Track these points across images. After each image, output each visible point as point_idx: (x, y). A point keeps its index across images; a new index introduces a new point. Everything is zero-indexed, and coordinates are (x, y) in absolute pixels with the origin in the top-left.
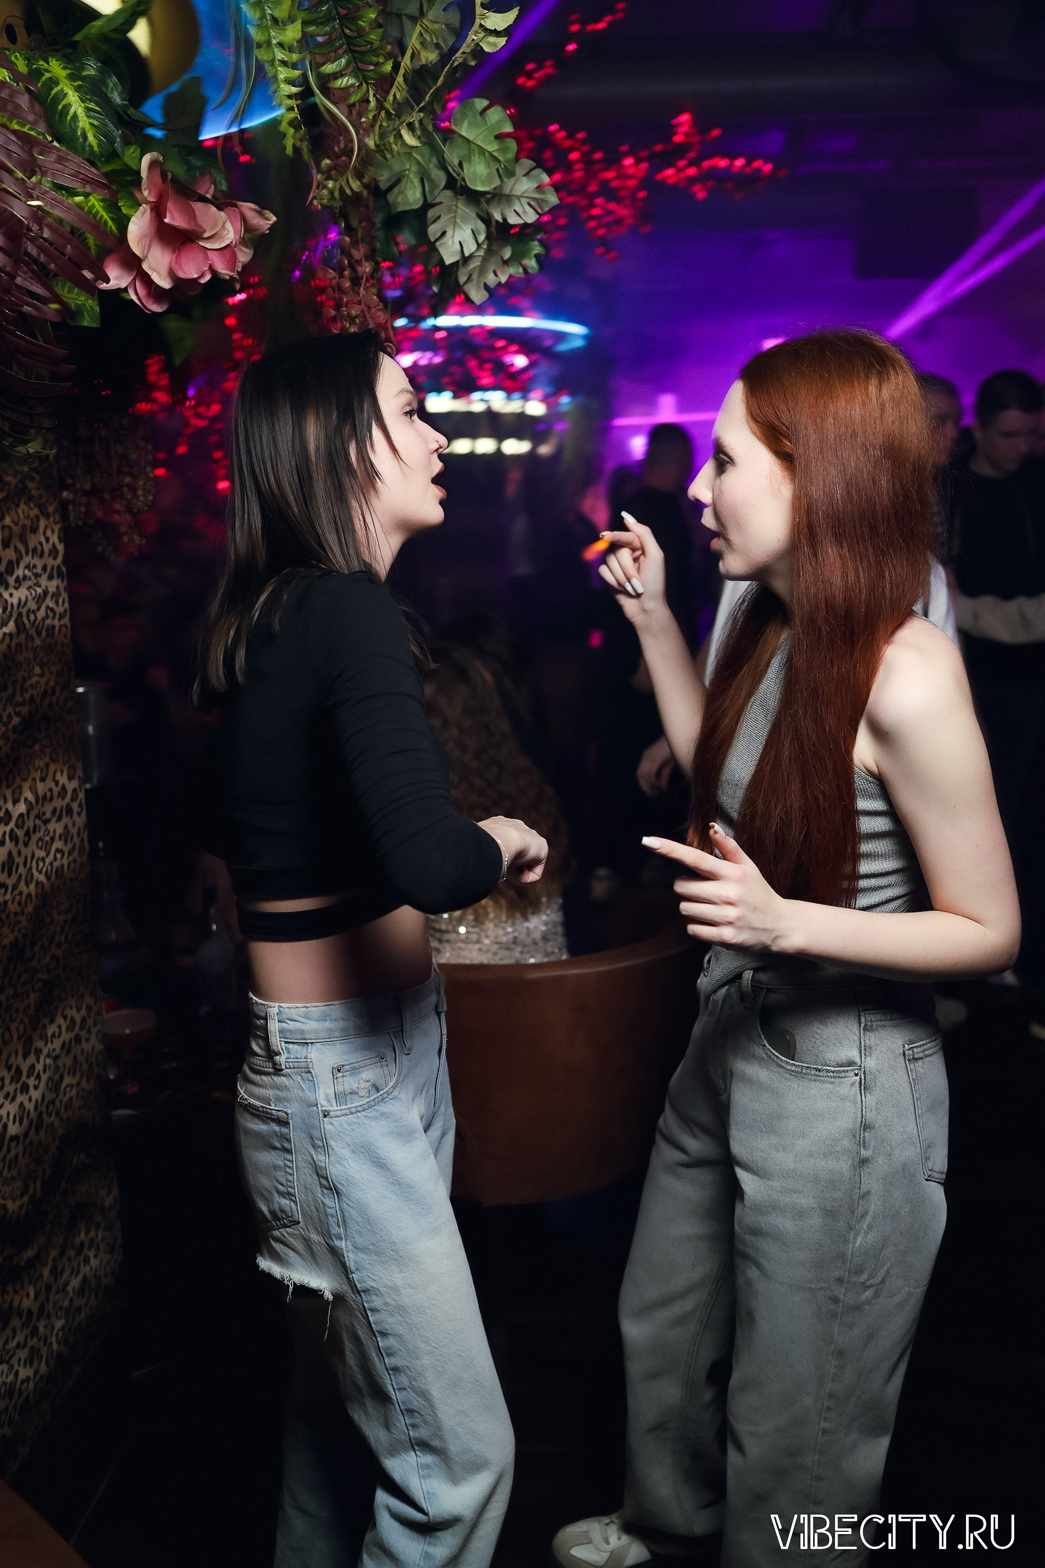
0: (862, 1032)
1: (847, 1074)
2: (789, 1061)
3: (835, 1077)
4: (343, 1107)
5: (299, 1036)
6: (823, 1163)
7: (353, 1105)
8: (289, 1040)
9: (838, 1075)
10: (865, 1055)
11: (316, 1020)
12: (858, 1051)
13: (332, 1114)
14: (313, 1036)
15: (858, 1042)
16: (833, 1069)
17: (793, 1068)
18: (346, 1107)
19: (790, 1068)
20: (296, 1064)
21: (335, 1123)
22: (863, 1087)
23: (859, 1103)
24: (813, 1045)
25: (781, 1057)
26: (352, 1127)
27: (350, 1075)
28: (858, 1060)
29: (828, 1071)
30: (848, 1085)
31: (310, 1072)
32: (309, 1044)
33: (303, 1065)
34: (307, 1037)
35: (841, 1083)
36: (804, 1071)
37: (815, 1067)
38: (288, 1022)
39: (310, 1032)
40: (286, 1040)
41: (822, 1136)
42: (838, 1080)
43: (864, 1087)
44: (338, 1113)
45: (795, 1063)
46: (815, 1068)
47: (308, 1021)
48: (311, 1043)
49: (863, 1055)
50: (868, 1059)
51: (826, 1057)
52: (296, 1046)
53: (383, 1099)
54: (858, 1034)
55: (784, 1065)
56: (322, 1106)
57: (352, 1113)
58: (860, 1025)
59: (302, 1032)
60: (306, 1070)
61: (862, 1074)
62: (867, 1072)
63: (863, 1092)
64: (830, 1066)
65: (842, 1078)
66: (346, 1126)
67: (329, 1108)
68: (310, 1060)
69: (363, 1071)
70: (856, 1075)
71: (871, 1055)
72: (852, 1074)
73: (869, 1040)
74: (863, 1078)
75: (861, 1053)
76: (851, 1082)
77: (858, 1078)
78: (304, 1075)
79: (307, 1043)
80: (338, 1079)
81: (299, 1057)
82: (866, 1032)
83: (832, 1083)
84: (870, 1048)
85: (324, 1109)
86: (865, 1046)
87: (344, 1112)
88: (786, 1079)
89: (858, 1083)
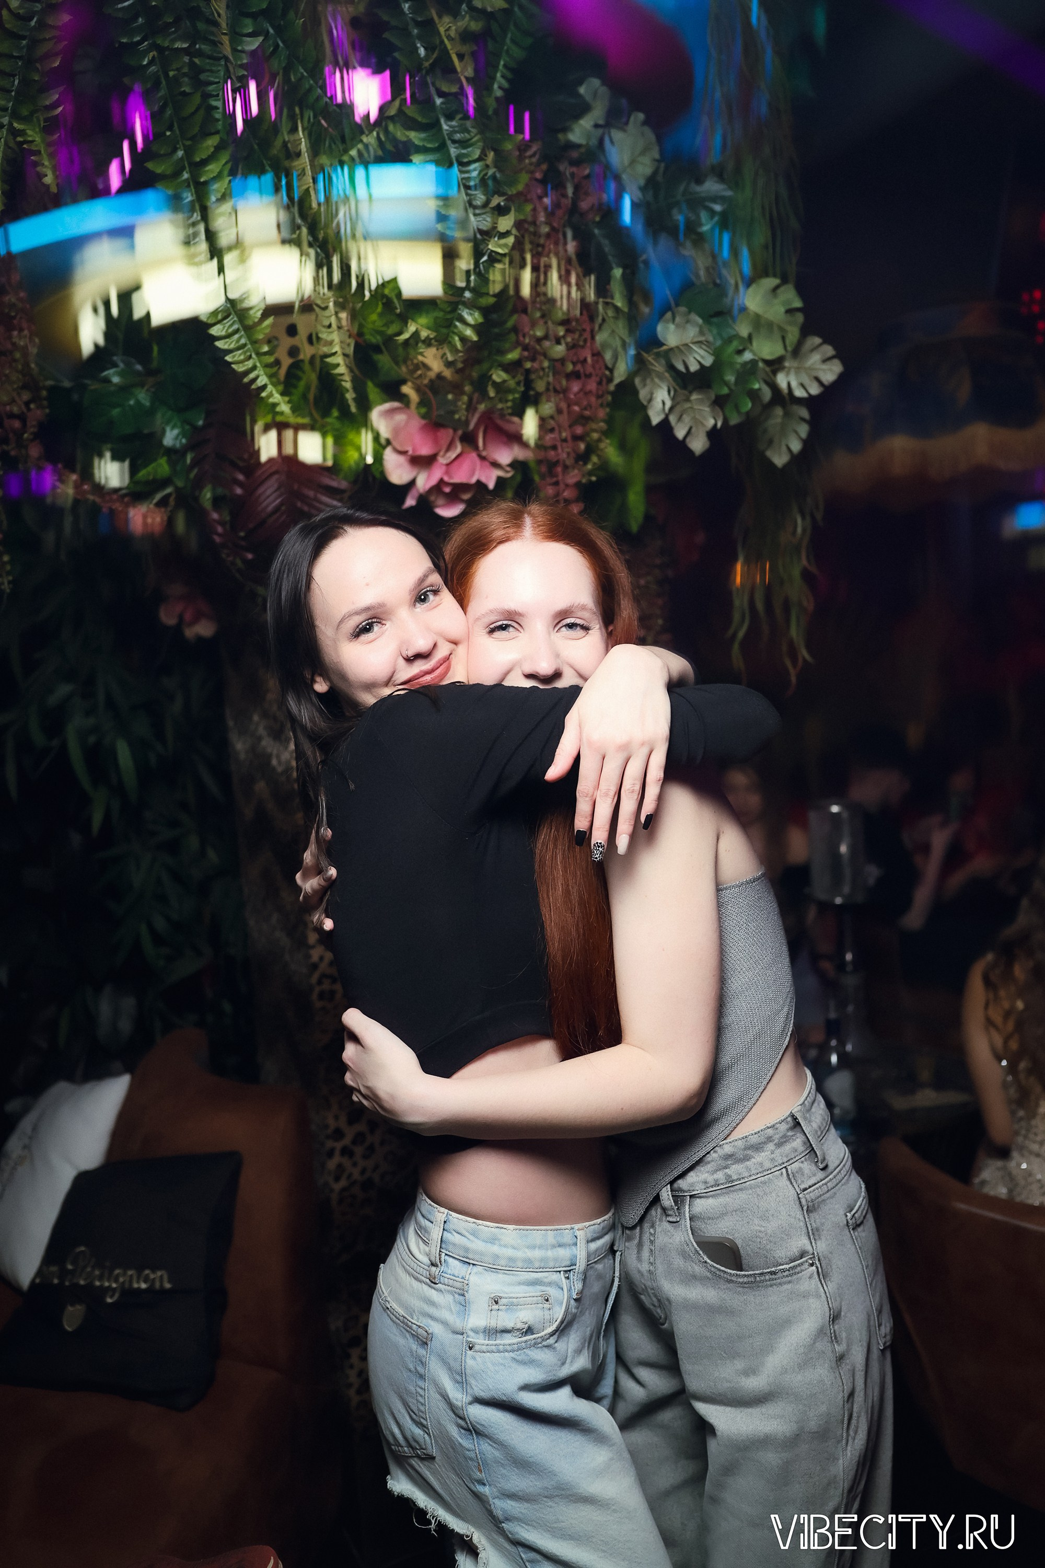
0: (806, 1216)
1: (803, 1268)
2: (739, 1273)
3: (790, 1275)
4: (491, 1342)
5: (462, 1253)
6: (799, 1377)
7: (502, 1342)
8: (451, 1254)
9: (793, 1271)
10: (815, 1240)
11: (484, 1241)
12: (807, 1238)
13: (477, 1347)
14: (476, 1257)
15: (804, 1229)
16: (787, 1266)
17: (746, 1280)
18: (494, 1342)
19: (741, 1280)
20: (451, 1282)
21: (479, 1359)
22: (821, 1276)
23: (823, 1295)
24: (759, 1246)
25: (729, 1271)
26: (497, 1368)
27: (507, 1310)
28: (809, 1248)
29: (784, 1271)
30: (807, 1280)
31: (463, 1295)
32: (471, 1265)
33: (458, 1285)
34: (470, 1256)
35: (799, 1279)
36: (758, 1279)
37: (768, 1270)
38: (455, 1234)
39: (475, 1252)
40: (448, 1253)
41: (792, 1344)
42: (795, 1277)
43: (823, 1275)
44: (484, 1348)
45: (746, 1273)
46: (769, 1272)
47: (475, 1240)
48: (473, 1264)
49: (813, 1241)
50: (819, 1243)
51: (777, 1256)
52: (457, 1262)
53: (535, 1344)
54: (803, 1219)
55: (734, 1279)
56: (468, 1336)
57: (499, 1351)
58: (803, 1209)
59: (467, 1250)
60: (460, 1292)
61: (817, 1262)
62: (821, 1258)
63: (823, 1281)
64: (783, 1265)
65: (798, 1273)
66: (489, 1365)
67: (475, 1340)
68: (467, 1282)
69: (521, 1310)
70: (812, 1265)
71: (820, 1238)
72: (806, 1265)
73: (815, 1221)
74: (819, 1265)
75: (810, 1238)
76: (808, 1275)
77: (814, 1268)
78: (457, 1296)
79: (469, 1263)
80: (493, 1312)
81: (457, 1275)
82: (810, 1214)
83: (790, 1282)
84: (818, 1230)
85: (469, 1339)
86: (812, 1230)
87: (490, 1348)
88: (739, 1293)
89: (815, 1273)
